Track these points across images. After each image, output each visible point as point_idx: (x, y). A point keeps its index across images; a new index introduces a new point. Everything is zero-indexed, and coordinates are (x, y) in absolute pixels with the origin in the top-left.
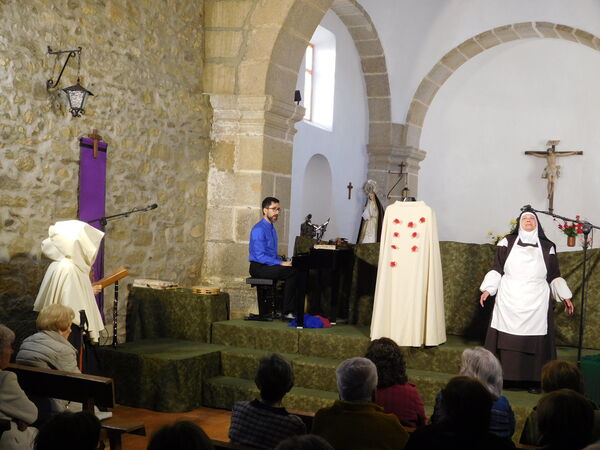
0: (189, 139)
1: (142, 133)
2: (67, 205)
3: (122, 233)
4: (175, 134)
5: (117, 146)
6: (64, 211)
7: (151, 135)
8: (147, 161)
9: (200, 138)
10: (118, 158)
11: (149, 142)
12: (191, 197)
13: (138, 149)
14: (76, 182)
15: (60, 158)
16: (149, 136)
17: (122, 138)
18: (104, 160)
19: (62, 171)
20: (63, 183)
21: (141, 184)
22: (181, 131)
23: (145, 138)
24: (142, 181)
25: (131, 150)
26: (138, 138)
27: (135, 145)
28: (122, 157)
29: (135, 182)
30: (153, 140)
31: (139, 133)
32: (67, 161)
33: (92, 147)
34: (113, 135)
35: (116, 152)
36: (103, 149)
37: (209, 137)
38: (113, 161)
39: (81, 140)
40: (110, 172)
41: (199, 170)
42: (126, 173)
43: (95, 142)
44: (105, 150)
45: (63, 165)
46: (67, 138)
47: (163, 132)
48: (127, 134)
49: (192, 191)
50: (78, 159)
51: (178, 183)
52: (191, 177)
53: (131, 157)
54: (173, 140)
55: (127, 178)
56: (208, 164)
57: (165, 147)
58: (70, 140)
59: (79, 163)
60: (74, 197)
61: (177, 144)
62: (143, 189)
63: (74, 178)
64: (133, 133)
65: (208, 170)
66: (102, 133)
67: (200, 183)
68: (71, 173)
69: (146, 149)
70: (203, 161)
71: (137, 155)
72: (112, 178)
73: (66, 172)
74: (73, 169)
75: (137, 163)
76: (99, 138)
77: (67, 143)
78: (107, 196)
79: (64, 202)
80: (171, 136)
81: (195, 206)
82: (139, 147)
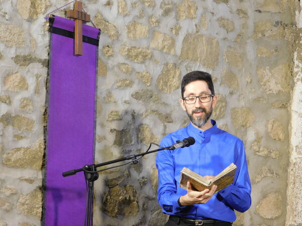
0: (256, 26)
1: (167, 13)
2: (24, 143)
3: (127, 202)
4: (228, 16)
5: (118, 35)
6: (19, 155)
7: (183, 15)
8: (175, 65)
9: (277, 23)
10: (120, 59)
11: (177, 29)
12: (258, 140)
13: (158, 42)
14: (40, 101)
15: (12, 53)
16: (177, 18)
17: (128, 19)
18: (94, 60)
19: (15, 79)
20: (17, 100)
21: (164, 110)
22: (239, 11)
23: (170, 21)
24: (165, 104)
25: (144, 43)
26: (158, 22)
27: (152, 33)
28: (129, 56)
29: (153, 106)
30: (187, 26)
31: (160, 12)
32: (25, 60)
33: (71, 35)
34: (111, 14)
35: (117, 47)
36: (92, 39)
37: (293, 24)
38: (111, 63)
39: (52, 20)
40: (106, 83)
41: (274, 86)
42: (135, 88)
43: (78, 25)
44: (96, 42)
45: (16, 67)
46: (26, 16)
47: (205, 9)
48: (136, 12)
49: (261, 128)
50: (45, 56)
51: (234, 110)
52: (258, 100)
53: (145, 57)
54: (224, 26)
55: (137, 96)
56: (292, 74)
57: (210, 41)
58: (31, 20)
59: (48, 64)
60: (38, 128)
61: (232, 36)
62: (167, 118)
63: (37, 91)
64: (149, 11)
65: (292, 86)
66: (90, 9)
67: (276, 112)
68: (31, 82)
69: (173, 44)
70: (281, 69)
71: (157, 54)
72: (109, 94)
73: (23, 80)
74: (36, 75)
75: (155, 70)
76: (85, 18)
77: (26, 25)
78: (99, 131)
79: (18, 137)
80: (221, 19)
81: (267, 157)
82: (159, 39)
